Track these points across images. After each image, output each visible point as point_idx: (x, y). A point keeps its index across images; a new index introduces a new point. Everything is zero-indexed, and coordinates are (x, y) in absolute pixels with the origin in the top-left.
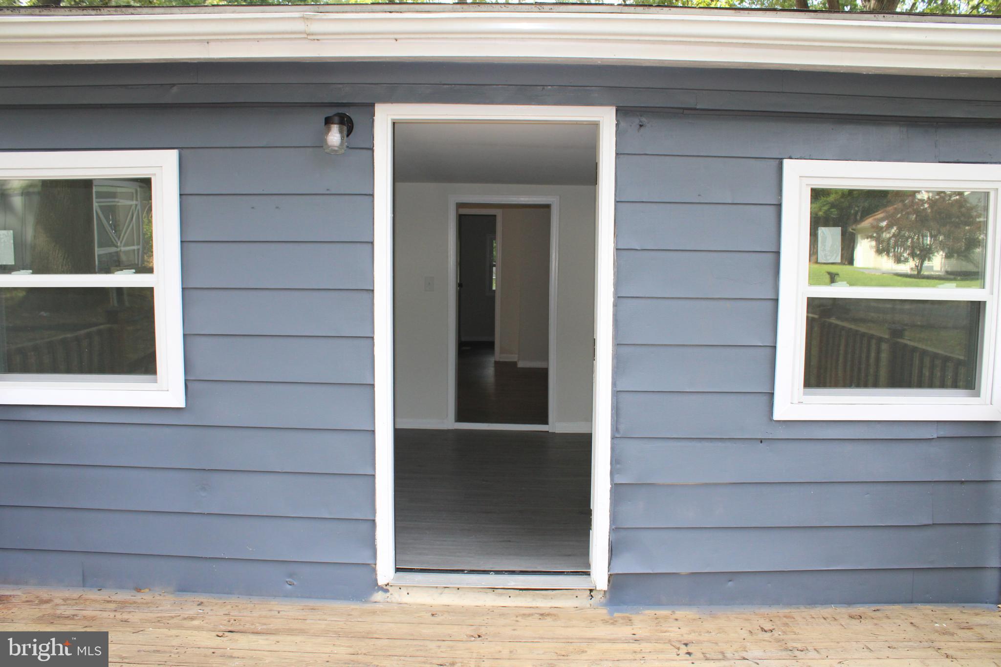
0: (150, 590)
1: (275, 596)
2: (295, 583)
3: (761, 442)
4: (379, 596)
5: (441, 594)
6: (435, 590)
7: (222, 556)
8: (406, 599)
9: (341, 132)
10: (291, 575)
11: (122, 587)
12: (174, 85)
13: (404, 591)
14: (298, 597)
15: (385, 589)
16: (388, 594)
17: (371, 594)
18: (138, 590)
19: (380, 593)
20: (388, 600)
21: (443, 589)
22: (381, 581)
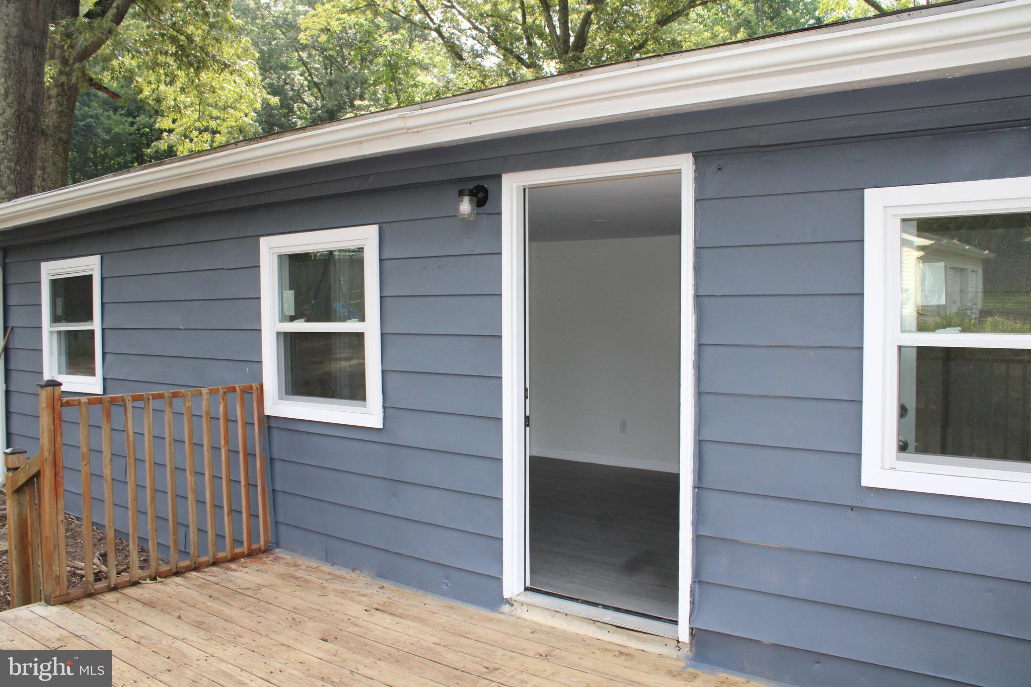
0: (361, 572)
1: (434, 593)
2: (449, 585)
3: (852, 510)
4: (506, 608)
5: (553, 616)
6: (548, 612)
7: (403, 552)
8: (526, 615)
9: (471, 201)
10: (447, 578)
11: (346, 566)
12: (369, 175)
13: (525, 608)
14: (450, 597)
15: (509, 602)
16: (513, 608)
17: (501, 606)
18: (354, 570)
19: (507, 606)
20: (513, 613)
21: (555, 613)
22: (506, 595)
